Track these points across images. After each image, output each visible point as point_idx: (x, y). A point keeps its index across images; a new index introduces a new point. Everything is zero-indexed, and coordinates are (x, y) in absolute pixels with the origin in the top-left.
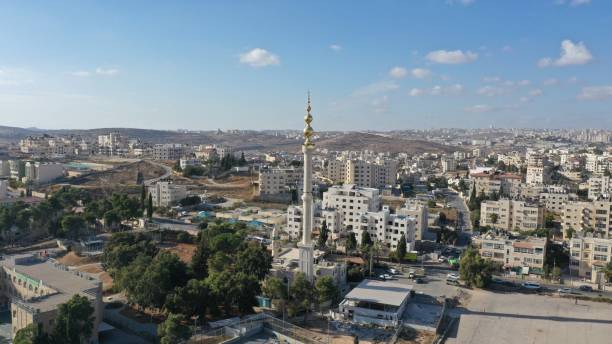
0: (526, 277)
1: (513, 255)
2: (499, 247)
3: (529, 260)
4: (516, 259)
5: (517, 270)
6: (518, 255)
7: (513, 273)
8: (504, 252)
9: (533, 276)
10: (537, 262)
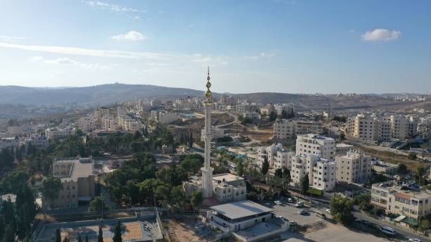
0: (398, 224)
1: (394, 203)
2: (384, 194)
3: (407, 210)
4: (396, 207)
5: (392, 216)
6: (398, 204)
7: (387, 219)
8: (387, 199)
9: (403, 224)
10: (413, 213)
